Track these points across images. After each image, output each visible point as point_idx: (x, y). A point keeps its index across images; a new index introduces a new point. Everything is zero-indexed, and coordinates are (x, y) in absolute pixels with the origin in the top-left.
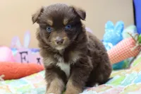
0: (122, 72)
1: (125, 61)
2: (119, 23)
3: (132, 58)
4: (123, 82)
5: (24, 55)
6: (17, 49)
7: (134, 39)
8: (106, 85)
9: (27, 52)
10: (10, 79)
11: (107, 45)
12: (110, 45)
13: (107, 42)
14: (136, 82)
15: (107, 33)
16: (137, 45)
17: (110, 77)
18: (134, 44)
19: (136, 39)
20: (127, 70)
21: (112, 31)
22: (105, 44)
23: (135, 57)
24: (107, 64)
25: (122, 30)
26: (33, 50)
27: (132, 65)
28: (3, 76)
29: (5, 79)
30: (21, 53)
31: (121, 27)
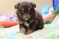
0: (48, 25)
1: (50, 21)
2: (47, 6)
3: (52, 20)
4: (48, 29)
5: (11, 18)
6: (9, 16)
7: (53, 12)
8: (42, 29)
9: (12, 18)
10: (6, 27)
11: (43, 15)
12: (44, 14)
13: (43, 13)
14: (53, 28)
15: (43, 10)
16: (54, 15)
17: (44, 27)
18: (53, 14)
19: (54, 12)
20: (50, 24)
21: (45, 9)
22: (42, 14)
23: (53, 19)
24: (42, 22)
25: (49, 9)
26: (15, 17)
27: (52, 22)
28: (4, 26)
29: (4, 27)
30: (10, 18)
31: (48, 8)
